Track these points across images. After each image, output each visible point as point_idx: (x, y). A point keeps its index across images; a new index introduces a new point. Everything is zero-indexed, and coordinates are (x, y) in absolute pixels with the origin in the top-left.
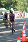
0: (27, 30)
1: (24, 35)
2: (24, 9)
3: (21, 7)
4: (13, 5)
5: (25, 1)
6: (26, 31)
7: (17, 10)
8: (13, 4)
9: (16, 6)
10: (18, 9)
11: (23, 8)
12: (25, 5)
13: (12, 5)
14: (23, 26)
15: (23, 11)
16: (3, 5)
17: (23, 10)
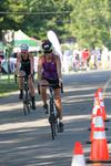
0: (108, 117)
1: (99, 136)
2: (96, 38)
3: (87, 27)
4: (54, 19)
5: (104, 6)
6: (106, 121)
7: (72, 40)
8: (54, 15)
9: (66, 26)
10: (73, 35)
11: (95, 32)
12: (102, 20)
13: (50, 19)
14: (96, 102)
15: (96, 42)
16: (18, 19)
17: (93, 40)
